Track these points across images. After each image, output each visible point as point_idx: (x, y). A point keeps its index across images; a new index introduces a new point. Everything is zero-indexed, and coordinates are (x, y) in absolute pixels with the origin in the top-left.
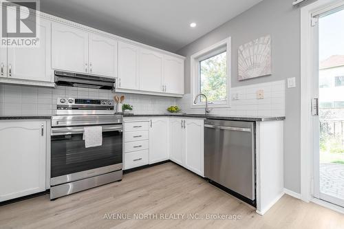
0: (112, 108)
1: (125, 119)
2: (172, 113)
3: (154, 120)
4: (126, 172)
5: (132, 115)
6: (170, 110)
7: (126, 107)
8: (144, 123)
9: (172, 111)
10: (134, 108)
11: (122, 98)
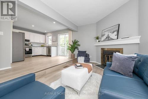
0: (28, 45)
1: (32, 47)
2: (42, 46)
4: (33, 56)
7: (31, 45)
8: (36, 48)
10: (33, 45)
11: (30, 43)
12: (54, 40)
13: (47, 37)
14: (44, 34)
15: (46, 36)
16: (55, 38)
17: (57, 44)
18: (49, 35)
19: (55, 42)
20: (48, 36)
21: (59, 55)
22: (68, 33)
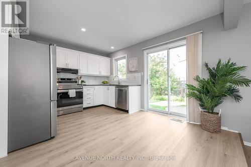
0: (76, 82)
1: (84, 87)
2: (104, 84)
3: (96, 87)
5: (86, 85)
6: (103, 83)
7: (82, 82)
8: (91, 89)
9: (104, 83)
10: (86, 82)
11: (81, 77)
12: (133, 67)
13: (114, 61)
14: (108, 55)
15: (114, 59)
16: (134, 63)
17: (143, 77)
18: (119, 55)
19: (135, 72)
20: (117, 60)
21: (149, 110)
22: (184, 42)
